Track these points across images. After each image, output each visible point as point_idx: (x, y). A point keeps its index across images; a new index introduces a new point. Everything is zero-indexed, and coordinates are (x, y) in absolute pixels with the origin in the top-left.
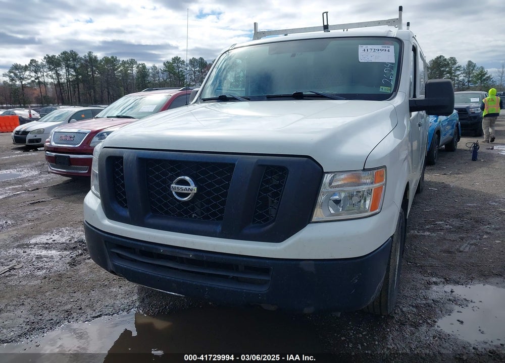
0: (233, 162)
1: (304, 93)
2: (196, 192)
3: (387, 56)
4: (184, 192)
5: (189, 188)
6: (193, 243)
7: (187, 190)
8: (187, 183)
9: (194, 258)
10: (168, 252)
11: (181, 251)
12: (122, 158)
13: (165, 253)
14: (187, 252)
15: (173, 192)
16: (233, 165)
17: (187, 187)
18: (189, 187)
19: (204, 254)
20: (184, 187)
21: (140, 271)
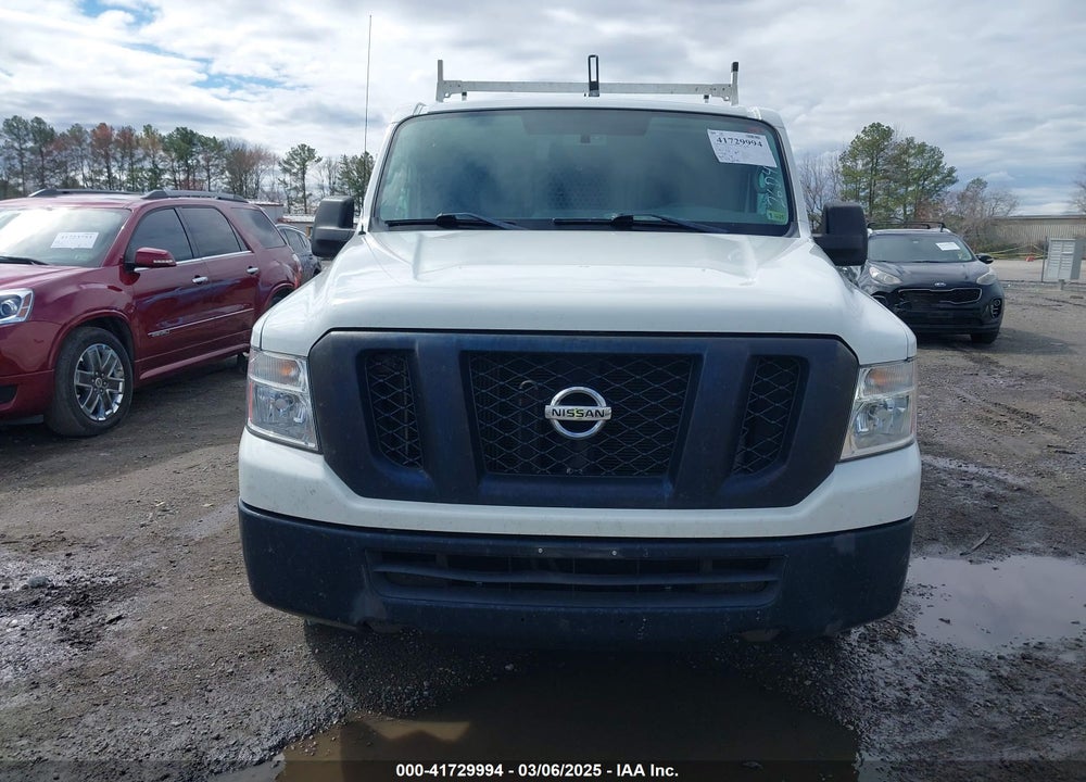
0: (697, 351)
1: (635, 218)
2: (609, 417)
3: (758, 153)
4: (584, 419)
5: (597, 411)
6: (619, 524)
7: (592, 414)
8: (588, 400)
9: (621, 557)
10: (556, 552)
11: (589, 546)
12: (412, 351)
13: (548, 556)
14: (605, 547)
15: (557, 424)
16: (697, 358)
17: (593, 409)
18: (597, 408)
19: (646, 547)
20: (585, 409)
21: (471, 606)
